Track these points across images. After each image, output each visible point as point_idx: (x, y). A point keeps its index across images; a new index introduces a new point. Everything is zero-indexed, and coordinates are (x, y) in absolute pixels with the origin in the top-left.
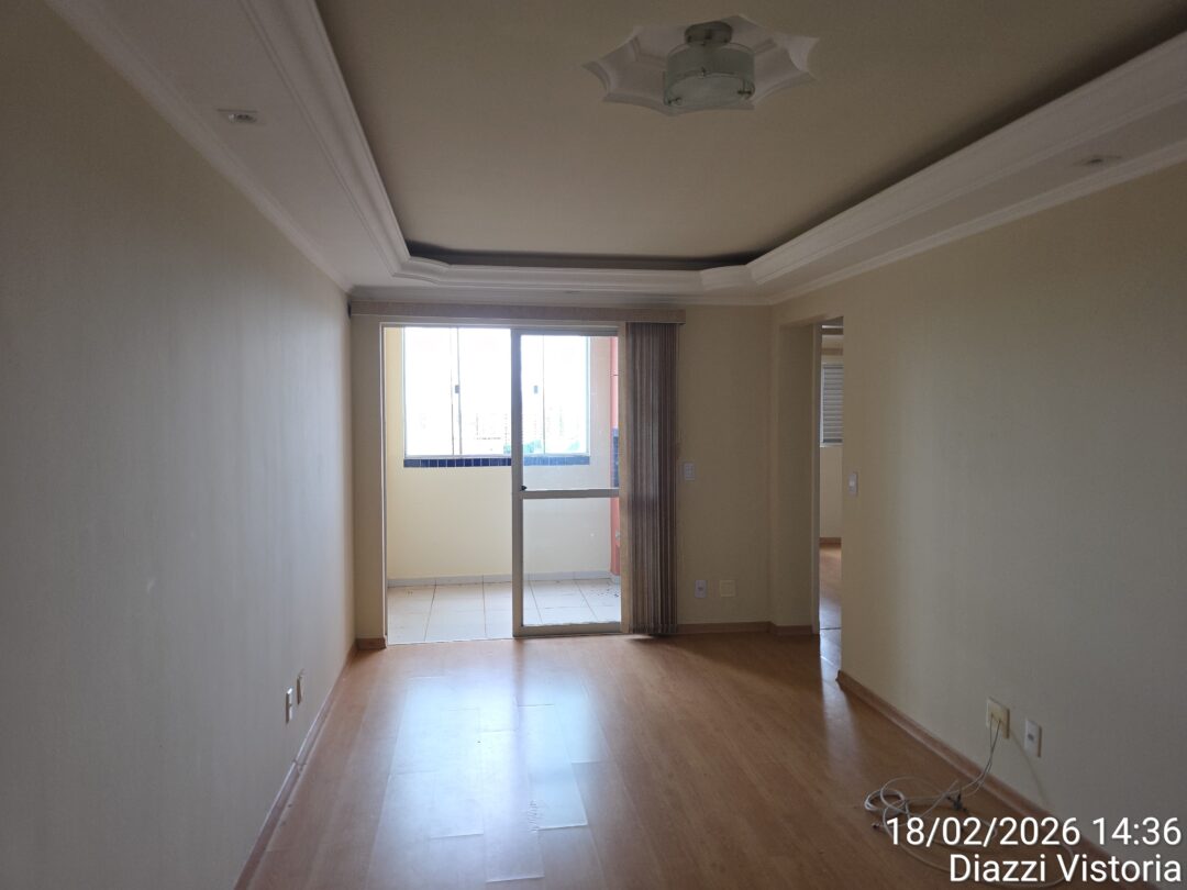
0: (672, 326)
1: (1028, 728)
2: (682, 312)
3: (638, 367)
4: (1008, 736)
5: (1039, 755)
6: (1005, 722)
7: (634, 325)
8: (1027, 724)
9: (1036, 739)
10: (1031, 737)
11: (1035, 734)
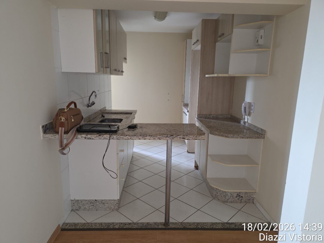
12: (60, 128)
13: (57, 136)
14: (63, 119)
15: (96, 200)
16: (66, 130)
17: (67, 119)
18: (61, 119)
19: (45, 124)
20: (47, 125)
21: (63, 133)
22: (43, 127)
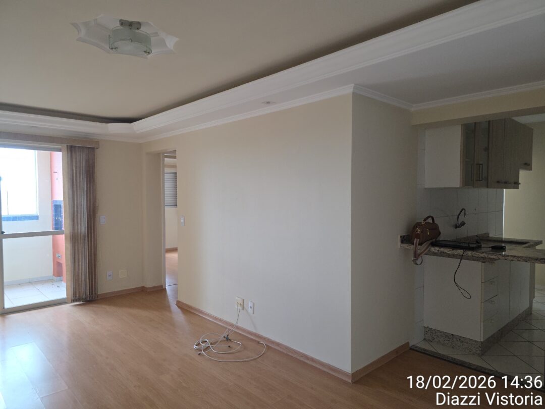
0: (93, 149)
1: (250, 304)
2: (97, 142)
3: (74, 168)
4: (243, 309)
5: (254, 313)
6: (242, 304)
7: (71, 147)
8: (250, 303)
9: (253, 308)
10: (251, 307)
11: (252, 306)
12: (415, 239)
13: (412, 247)
14: (419, 231)
15: (452, 335)
16: (421, 242)
17: (422, 232)
18: (417, 231)
19: (403, 235)
20: (404, 236)
21: (417, 245)
22: (401, 237)
